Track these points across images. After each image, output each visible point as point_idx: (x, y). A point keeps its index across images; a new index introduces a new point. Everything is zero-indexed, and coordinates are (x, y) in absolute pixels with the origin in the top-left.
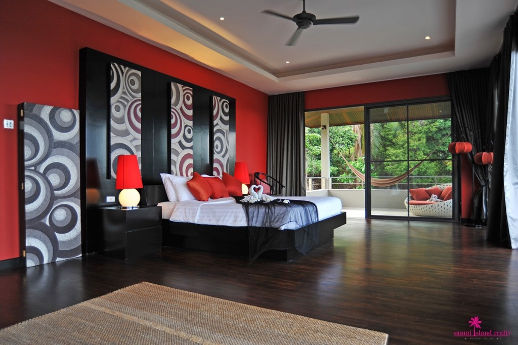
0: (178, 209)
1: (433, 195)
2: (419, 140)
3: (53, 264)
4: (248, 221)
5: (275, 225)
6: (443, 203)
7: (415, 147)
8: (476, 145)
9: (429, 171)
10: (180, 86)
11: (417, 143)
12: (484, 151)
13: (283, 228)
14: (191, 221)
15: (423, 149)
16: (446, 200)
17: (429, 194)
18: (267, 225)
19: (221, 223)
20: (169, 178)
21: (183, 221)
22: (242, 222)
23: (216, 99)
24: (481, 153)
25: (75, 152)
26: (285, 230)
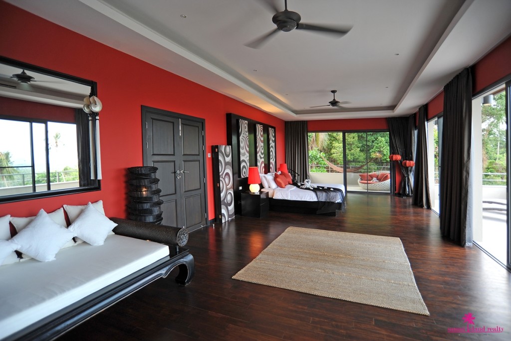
0: (277, 193)
1: (374, 178)
2: (354, 138)
3: (228, 221)
4: (318, 199)
5: (333, 201)
6: (381, 183)
7: (351, 143)
8: (402, 156)
9: (360, 158)
10: (259, 125)
11: (352, 140)
12: (406, 160)
13: (337, 202)
14: (286, 199)
15: (356, 143)
16: (382, 181)
17: (372, 177)
18: (328, 200)
19: (303, 200)
20: (265, 177)
21: (281, 198)
22: (315, 199)
23: (270, 129)
24: (405, 161)
25: (230, 165)
26: (338, 203)
